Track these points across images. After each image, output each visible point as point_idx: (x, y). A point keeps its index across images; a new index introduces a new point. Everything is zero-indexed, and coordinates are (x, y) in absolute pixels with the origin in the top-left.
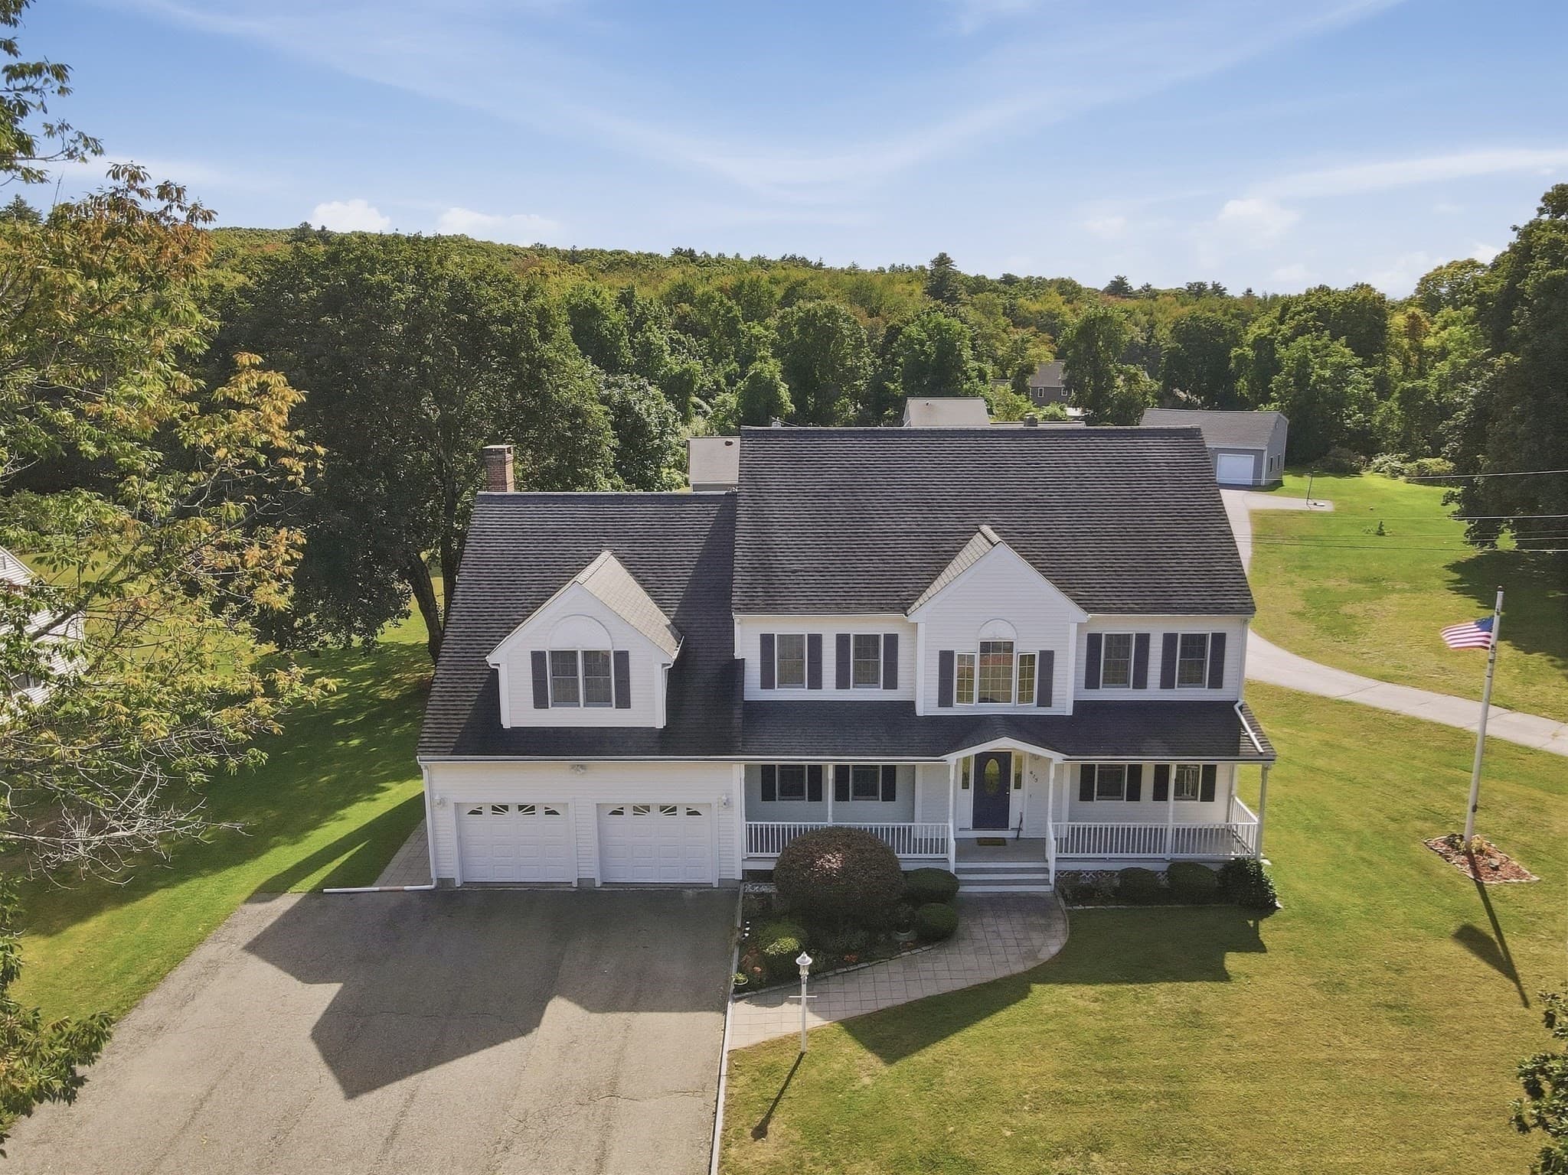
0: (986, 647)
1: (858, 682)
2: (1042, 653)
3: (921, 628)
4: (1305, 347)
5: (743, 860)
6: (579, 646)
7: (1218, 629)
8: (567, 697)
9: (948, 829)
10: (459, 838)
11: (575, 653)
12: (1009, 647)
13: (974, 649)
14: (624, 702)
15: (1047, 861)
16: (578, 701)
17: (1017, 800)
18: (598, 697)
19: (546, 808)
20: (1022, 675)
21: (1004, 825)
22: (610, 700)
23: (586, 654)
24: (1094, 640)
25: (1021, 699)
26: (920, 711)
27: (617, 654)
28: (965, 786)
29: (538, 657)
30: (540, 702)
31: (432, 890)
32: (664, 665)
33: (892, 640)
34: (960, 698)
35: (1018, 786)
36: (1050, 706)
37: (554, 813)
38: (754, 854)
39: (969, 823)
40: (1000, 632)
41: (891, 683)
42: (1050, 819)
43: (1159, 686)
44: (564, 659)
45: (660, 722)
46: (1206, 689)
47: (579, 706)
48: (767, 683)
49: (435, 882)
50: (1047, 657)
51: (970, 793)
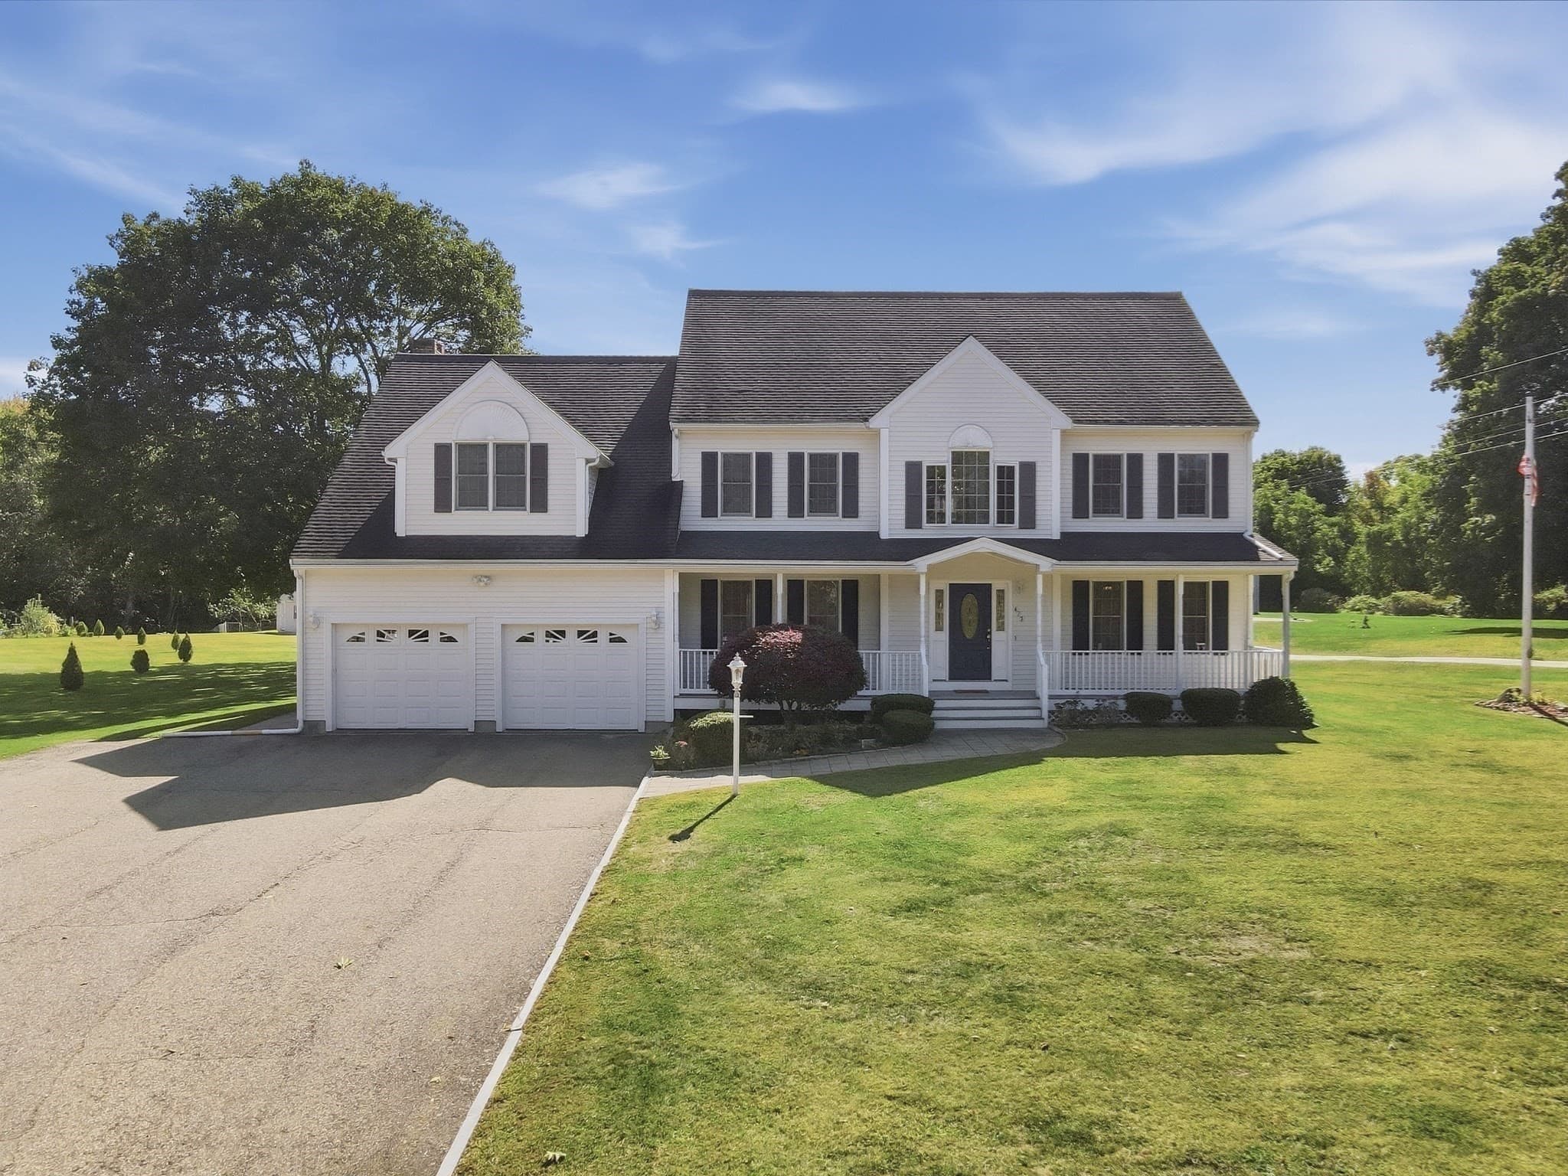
0: (957, 457)
1: (814, 510)
2: (1023, 465)
3: (884, 433)
4: (1265, 496)
5: (675, 697)
6: (490, 438)
7: (1220, 449)
8: (473, 499)
9: (920, 655)
10: (335, 671)
11: (485, 446)
12: (985, 456)
13: (946, 461)
14: (540, 504)
15: (1038, 698)
16: (487, 505)
17: (1000, 643)
18: (508, 500)
19: (442, 634)
20: (1000, 490)
21: (987, 677)
22: (524, 505)
23: (499, 447)
24: (1080, 460)
25: (1000, 520)
26: (884, 535)
27: (534, 447)
28: (939, 628)
29: (442, 452)
30: (442, 504)
31: (299, 734)
32: (588, 461)
33: (851, 460)
34: (930, 520)
35: (1001, 628)
36: (1034, 528)
37: (451, 639)
38: (688, 691)
39: (945, 674)
40: (973, 440)
41: (851, 511)
42: (1040, 646)
43: (1156, 515)
44: (473, 452)
45: (581, 529)
46: (1210, 518)
47: (487, 510)
48: (709, 510)
49: (301, 724)
50: (1029, 470)
51: (944, 635)
